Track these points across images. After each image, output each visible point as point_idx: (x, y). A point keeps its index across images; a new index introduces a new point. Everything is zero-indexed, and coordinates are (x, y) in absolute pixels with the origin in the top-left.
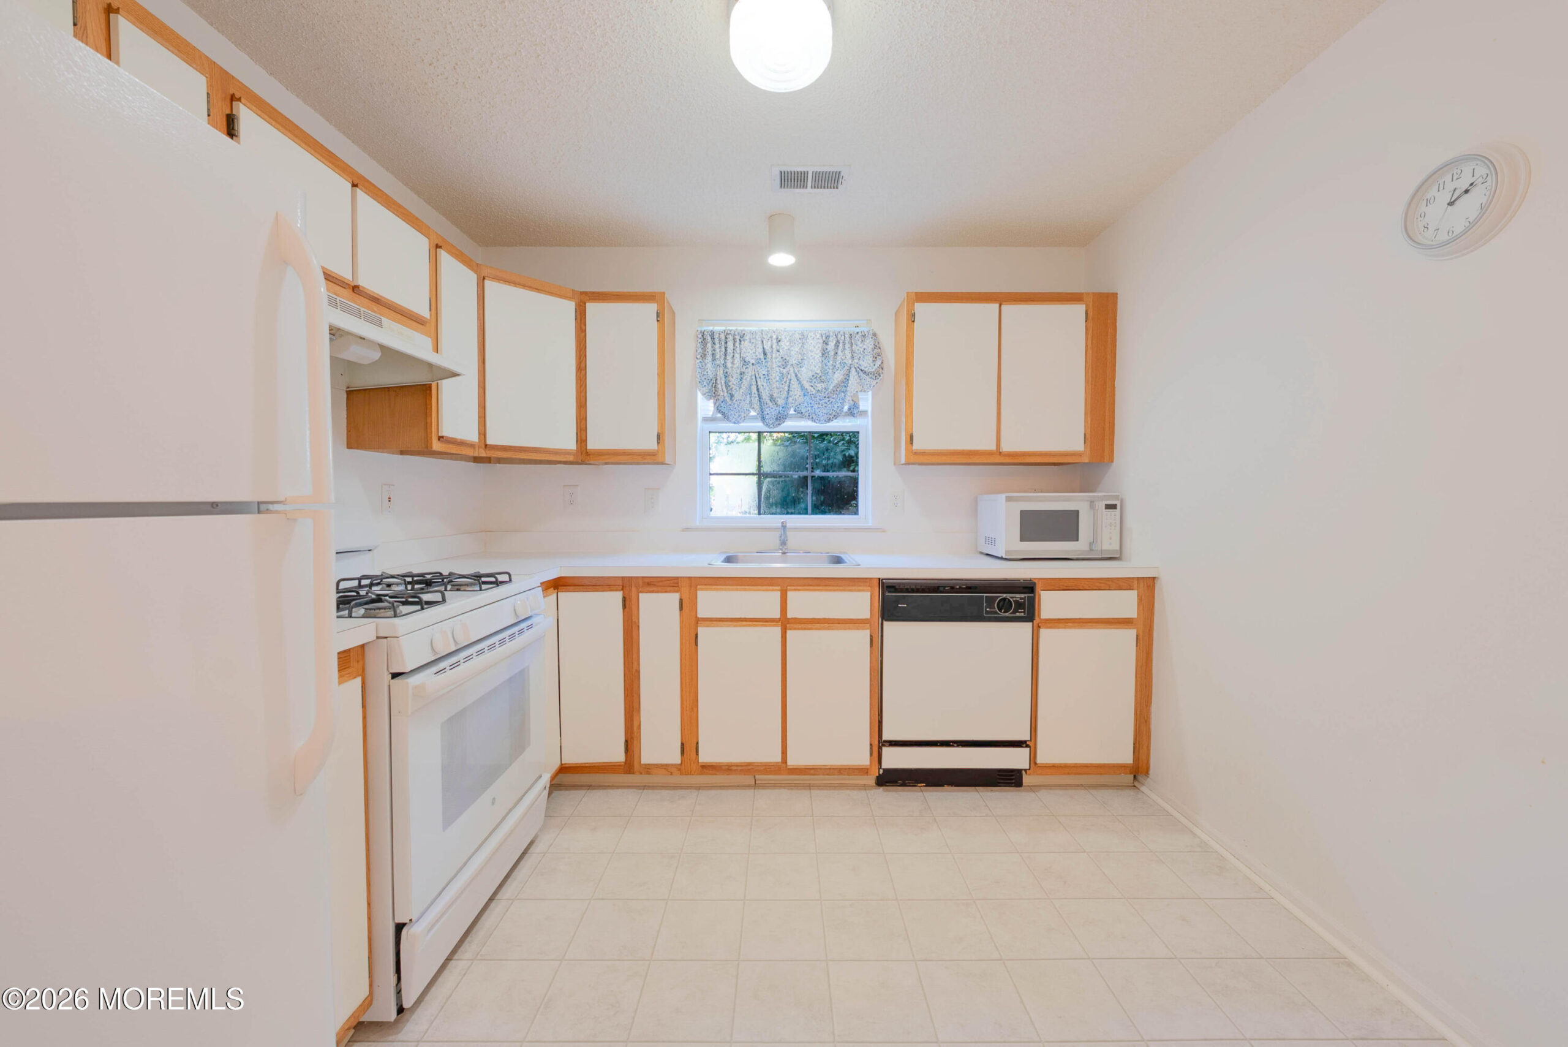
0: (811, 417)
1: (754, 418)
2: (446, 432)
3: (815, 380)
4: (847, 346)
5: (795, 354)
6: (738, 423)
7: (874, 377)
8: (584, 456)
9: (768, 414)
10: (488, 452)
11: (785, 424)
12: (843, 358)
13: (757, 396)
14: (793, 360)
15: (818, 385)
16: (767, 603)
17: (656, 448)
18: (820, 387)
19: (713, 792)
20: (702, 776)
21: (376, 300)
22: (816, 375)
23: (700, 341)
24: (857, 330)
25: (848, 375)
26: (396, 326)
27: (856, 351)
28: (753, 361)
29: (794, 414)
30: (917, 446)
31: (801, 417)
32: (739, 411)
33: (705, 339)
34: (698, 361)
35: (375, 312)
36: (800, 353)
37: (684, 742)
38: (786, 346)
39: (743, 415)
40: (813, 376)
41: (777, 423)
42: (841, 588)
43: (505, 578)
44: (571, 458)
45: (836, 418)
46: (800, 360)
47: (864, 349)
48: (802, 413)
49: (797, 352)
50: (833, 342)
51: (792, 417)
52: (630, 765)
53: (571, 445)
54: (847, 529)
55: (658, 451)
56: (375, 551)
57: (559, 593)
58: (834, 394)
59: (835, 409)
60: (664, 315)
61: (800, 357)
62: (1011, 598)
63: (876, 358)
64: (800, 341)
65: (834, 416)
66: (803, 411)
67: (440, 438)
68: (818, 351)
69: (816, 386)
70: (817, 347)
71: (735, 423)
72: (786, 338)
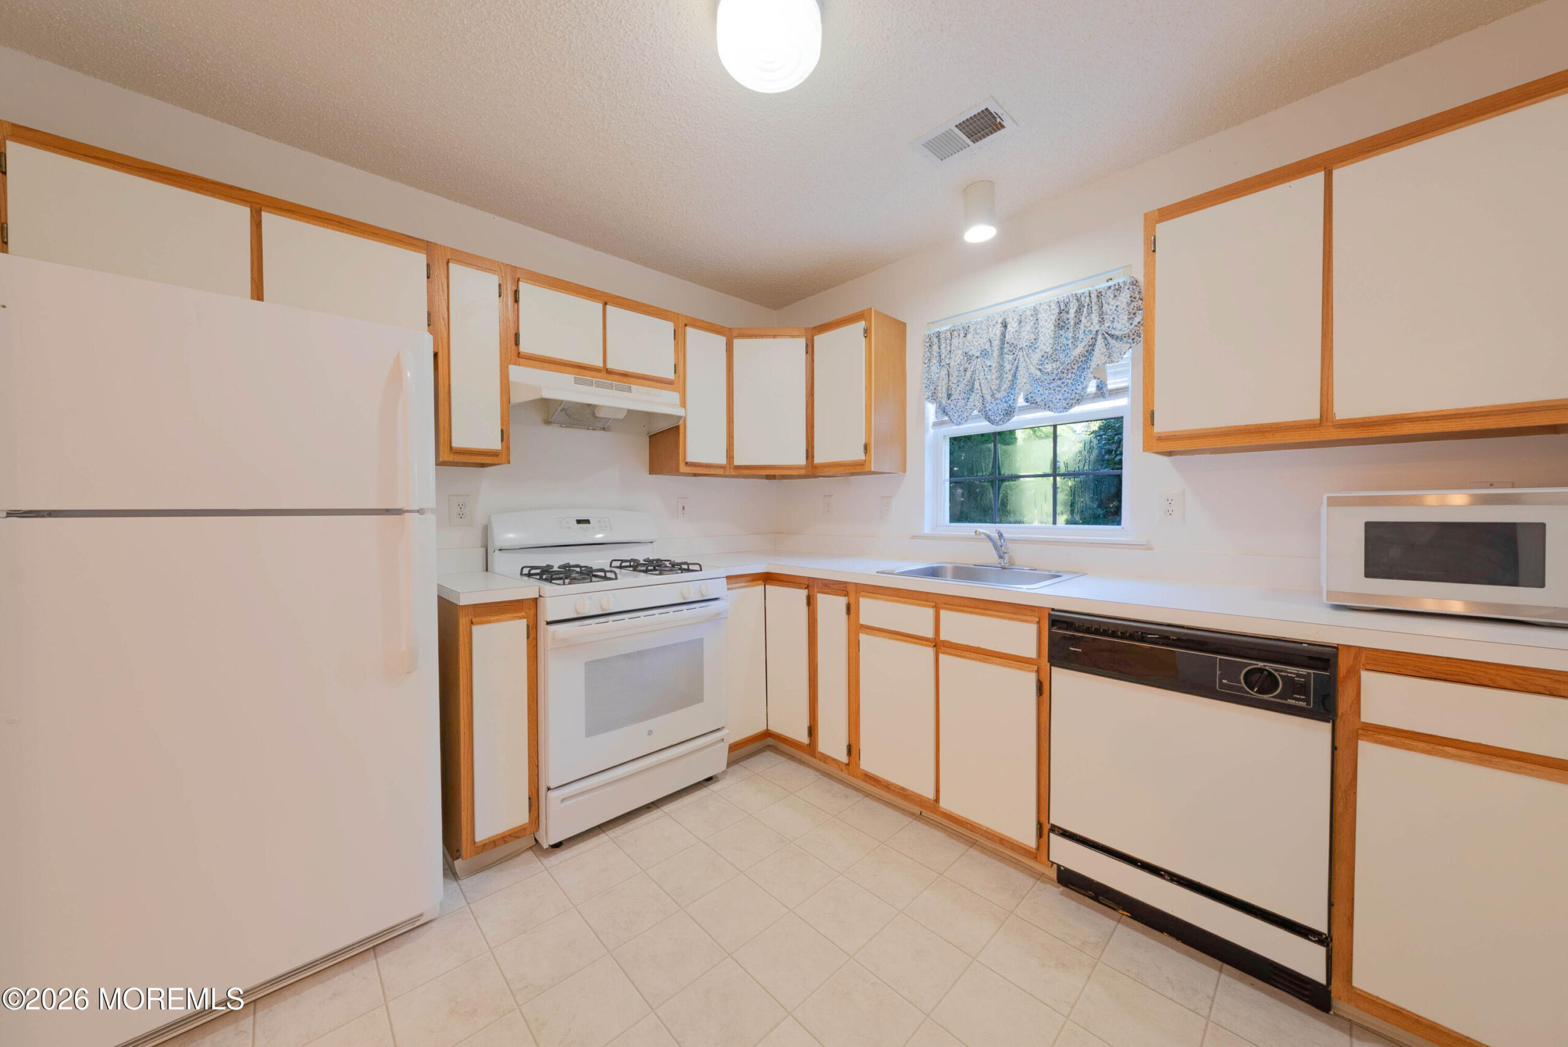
0: (1047, 406)
1: (977, 417)
2: (690, 458)
3: (1047, 361)
4: (1095, 307)
5: (1026, 335)
6: (960, 424)
7: (1130, 340)
8: (812, 470)
9: (990, 410)
10: (736, 471)
11: (1015, 418)
12: (1088, 325)
13: (979, 391)
14: (1024, 342)
15: (1047, 366)
16: (919, 619)
17: (864, 458)
18: (1051, 369)
19: (875, 804)
20: (864, 783)
21: (625, 375)
22: (1046, 355)
23: (928, 345)
24: (1111, 283)
25: (1093, 345)
26: (644, 389)
27: (1109, 312)
28: (978, 354)
29: (1026, 406)
30: (1160, 427)
31: (1036, 408)
32: (957, 411)
33: (934, 341)
34: (926, 366)
35: (625, 383)
36: (1032, 332)
37: (851, 743)
38: (1013, 328)
39: (966, 414)
40: (1043, 356)
41: (1007, 418)
42: (1001, 614)
43: (697, 567)
44: (803, 472)
45: (1079, 403)
46: (1033, 341)
47: (1117, 306)
48: (1037, 402)
49: (1028, 332)
50: (1073, 308)
51: (1023, 409)
52: (811, 747)
53: (801, 460)
54: (1092, 544)
55: (865, 461)
56: (655, 543)
57: (767, 586)
58: (1067, 374)
59: (1078, 392)
60: (870, 332)
61: (1033, 336)
62: (1276, 670)
63: (1134, 314)
64: (1032, 318)
65: (1078, 400)
66: (1038, 400)
67: (687, 463)
68: (1050, 324)
69: (1045, 368)
70: (1049, 320)
71: (957, 425)
72: (1013, 319)
